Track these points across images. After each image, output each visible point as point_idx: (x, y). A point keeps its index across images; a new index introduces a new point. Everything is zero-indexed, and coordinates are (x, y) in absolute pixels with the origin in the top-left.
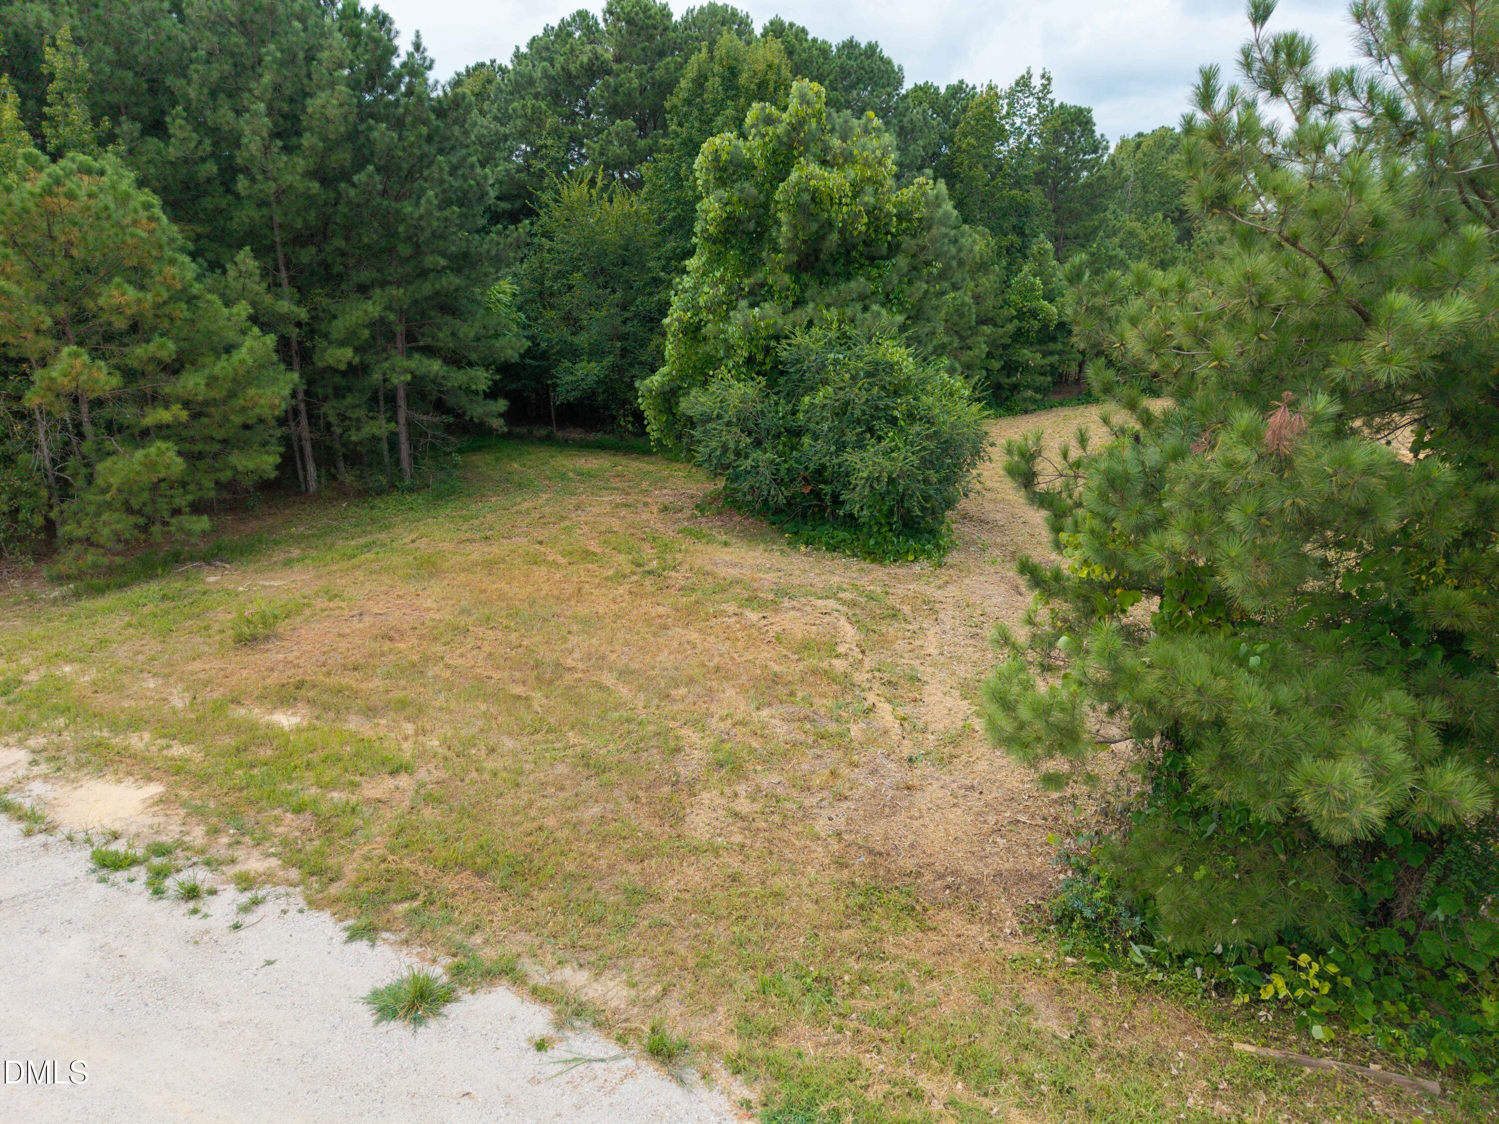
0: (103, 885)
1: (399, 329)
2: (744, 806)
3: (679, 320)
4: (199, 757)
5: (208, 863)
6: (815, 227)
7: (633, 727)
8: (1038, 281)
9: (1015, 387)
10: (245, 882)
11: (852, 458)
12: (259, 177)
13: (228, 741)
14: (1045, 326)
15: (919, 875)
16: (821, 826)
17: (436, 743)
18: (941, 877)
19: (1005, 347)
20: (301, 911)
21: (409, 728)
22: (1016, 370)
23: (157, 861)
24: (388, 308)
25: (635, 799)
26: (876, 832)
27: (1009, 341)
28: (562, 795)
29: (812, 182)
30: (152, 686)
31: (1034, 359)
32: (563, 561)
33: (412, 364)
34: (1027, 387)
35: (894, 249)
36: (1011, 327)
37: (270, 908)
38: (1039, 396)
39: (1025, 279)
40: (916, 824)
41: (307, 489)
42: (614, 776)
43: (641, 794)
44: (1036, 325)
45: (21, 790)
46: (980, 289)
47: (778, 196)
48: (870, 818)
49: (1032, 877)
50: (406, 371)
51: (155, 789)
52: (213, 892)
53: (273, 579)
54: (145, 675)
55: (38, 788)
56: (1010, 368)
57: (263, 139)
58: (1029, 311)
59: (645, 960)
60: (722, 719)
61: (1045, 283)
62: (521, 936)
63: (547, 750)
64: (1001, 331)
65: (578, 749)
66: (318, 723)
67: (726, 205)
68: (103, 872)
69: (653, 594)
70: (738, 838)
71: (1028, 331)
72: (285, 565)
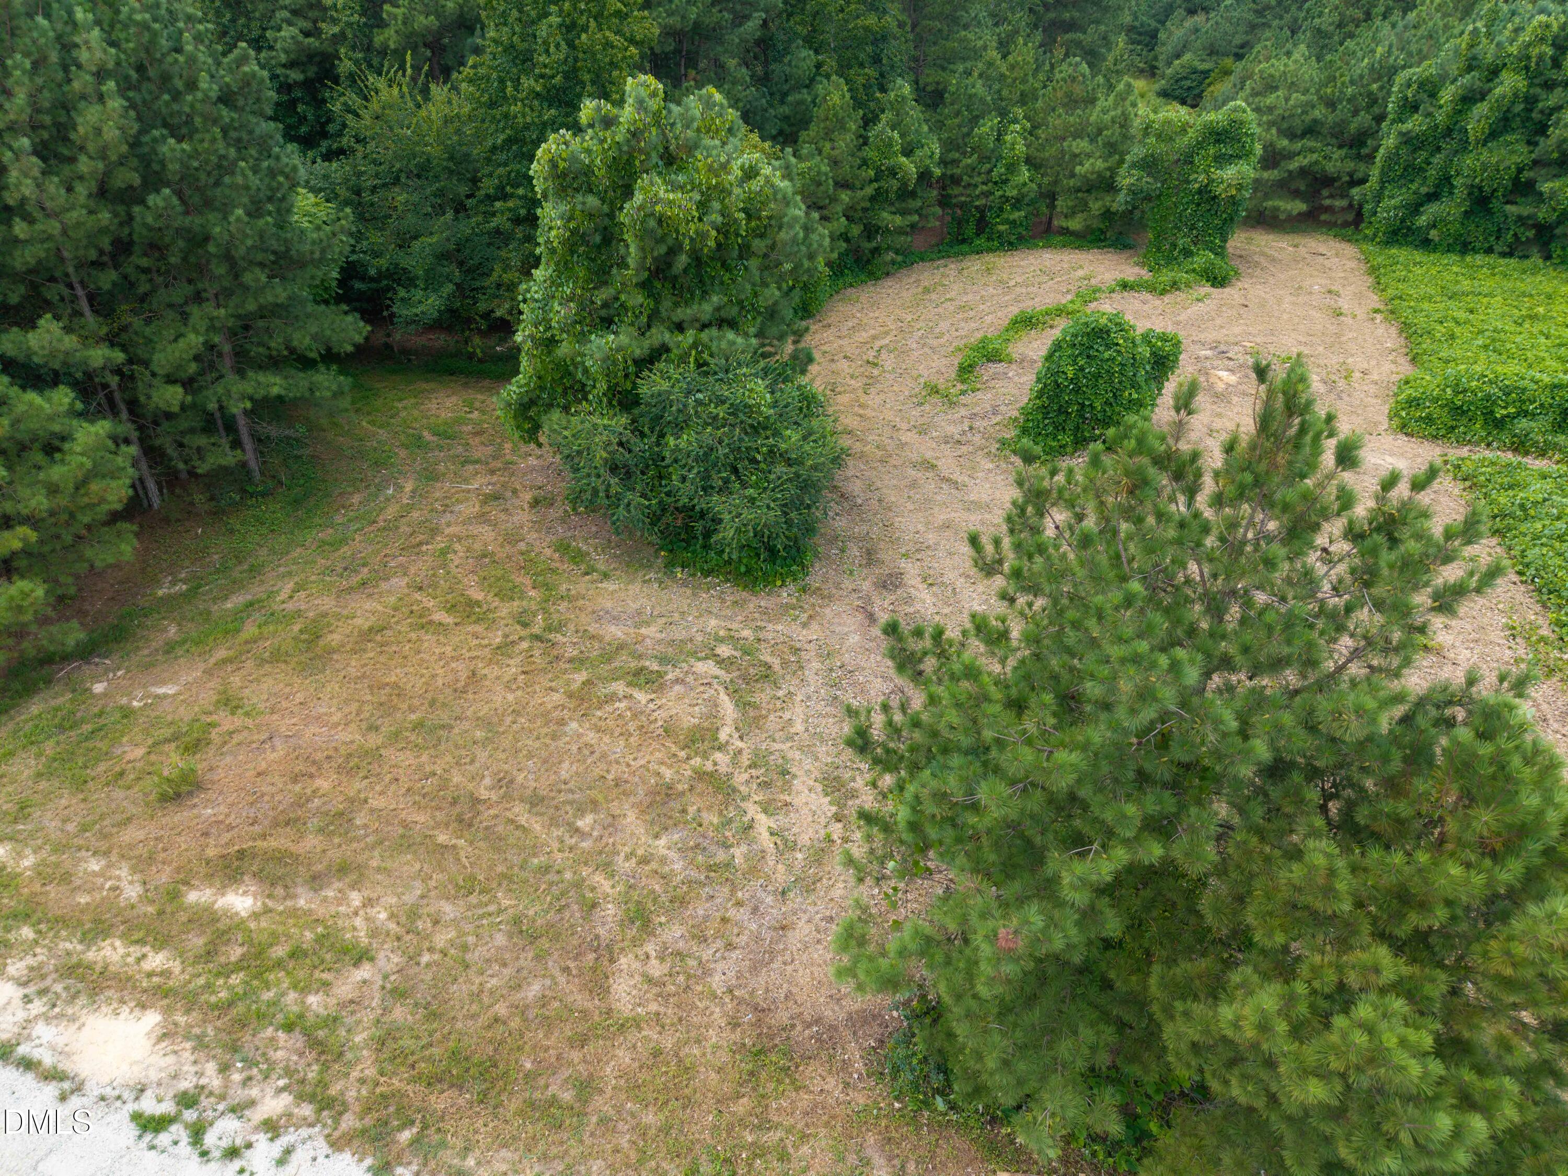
0: (153, 1152)
1: (227, 348)
2: (656, 969)
3: (531, 336)
4: (176, 966)
5: (233, 1110)
6: (663, 249)
7: (551, 877)
8: (896, 135)
9: (876, 251)
10: (272, 1128)
11: (717, 503)
12: (37, 214)
13: (198, 942)
14: (905, 185)
15: (793, 1026)
16: (717, 982)
17: (383, 916)
18: (809, 1026)
19: (865, 210)
20: (327, 1156)
21: (356, 898)
22: (877, 232)
23: (190, 1115)
24: (212, 328)
25: (566, 970)
26: (759, 982)
27: (868, 204)
28: (505, 971)
29: (658, 208)
30: (96, 868)
31: (893, 221)
32: (449, 620)
33: (248, 387)
34: (889, 248)
35: (745, 251)
36: (869, 190)
37: (301, 1156)
38: (899, 258)
39: (883, 132)
40: (789, 968)
41: (150, 506)
42: (544, 943)
43: (572, 965)
44: (895, 184)
45: (29, 1038)
46: (836, 152)
47: (622, 217)
48: (755, 969)
49: (874, 1017)
50: (243, 397)
51: (152, 1018)
52: (249, 1146)
53: (164, 683)
54: (83, 853)
55: (45, 1033)
56: (870, 231)
57: (35, 179)
58: (888, 169)
59: (599, 1162)
60: (627, 858)
61: (902, 136)
62: (504, 1153)
63: (482, 917)
64: (860, 194)
65: (510, 911)
66: (270, 904)
67: (569, 220)
68: (148, 1137)
69: (544, 670)
70: (653, 1007)
71: (887, 191)
72: (167, 652)
